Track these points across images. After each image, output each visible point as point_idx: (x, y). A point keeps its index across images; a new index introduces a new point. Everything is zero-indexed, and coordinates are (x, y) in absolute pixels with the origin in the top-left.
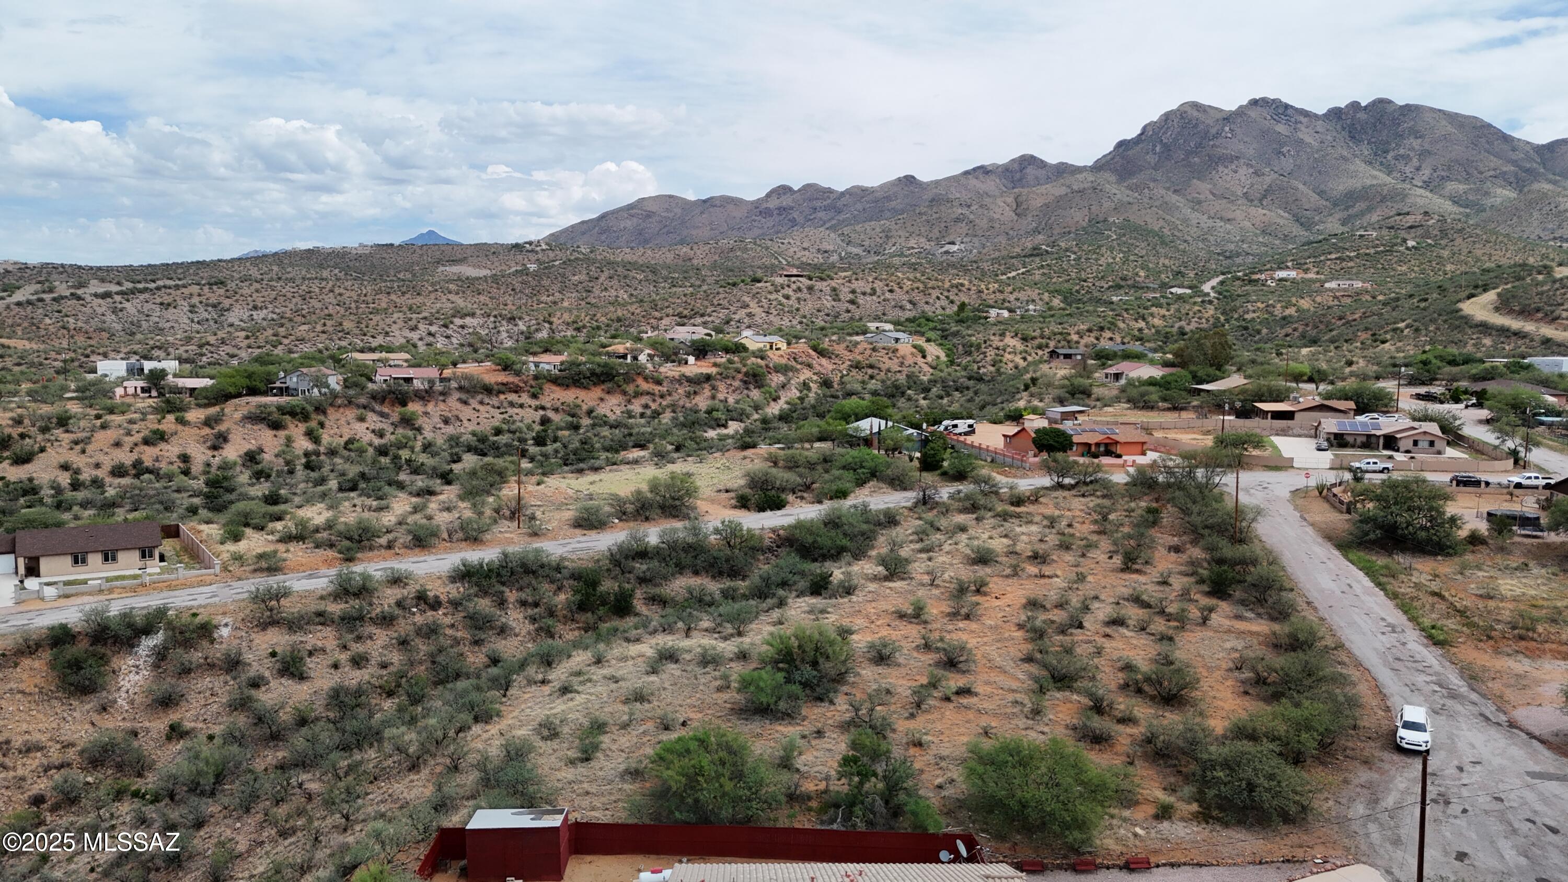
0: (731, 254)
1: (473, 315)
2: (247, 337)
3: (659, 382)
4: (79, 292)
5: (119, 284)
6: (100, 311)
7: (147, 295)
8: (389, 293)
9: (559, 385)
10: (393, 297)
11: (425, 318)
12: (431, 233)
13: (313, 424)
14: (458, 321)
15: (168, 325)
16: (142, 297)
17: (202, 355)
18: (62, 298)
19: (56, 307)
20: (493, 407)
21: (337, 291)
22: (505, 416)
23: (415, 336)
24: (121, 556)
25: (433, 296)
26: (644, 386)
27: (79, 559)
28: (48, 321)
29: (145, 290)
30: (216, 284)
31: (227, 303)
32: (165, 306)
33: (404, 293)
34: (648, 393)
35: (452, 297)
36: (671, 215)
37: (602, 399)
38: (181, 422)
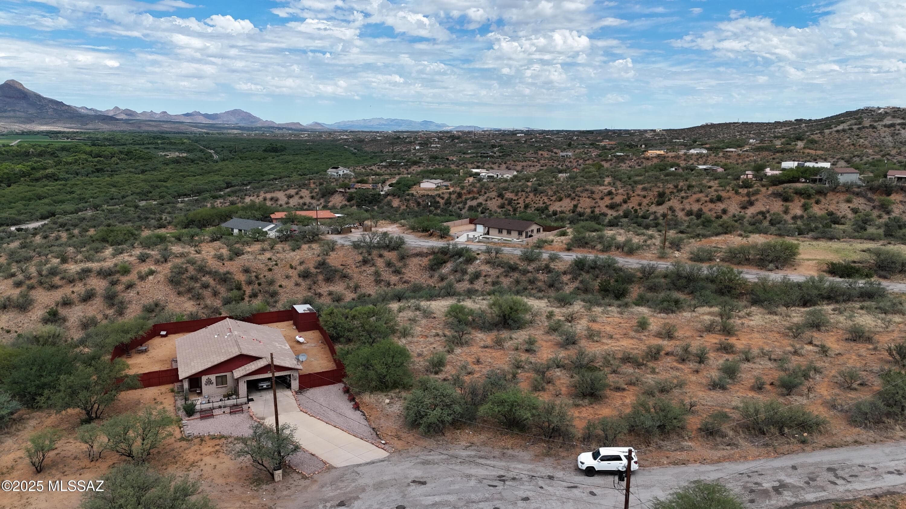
24: (512, 232)
38: (737, 193)
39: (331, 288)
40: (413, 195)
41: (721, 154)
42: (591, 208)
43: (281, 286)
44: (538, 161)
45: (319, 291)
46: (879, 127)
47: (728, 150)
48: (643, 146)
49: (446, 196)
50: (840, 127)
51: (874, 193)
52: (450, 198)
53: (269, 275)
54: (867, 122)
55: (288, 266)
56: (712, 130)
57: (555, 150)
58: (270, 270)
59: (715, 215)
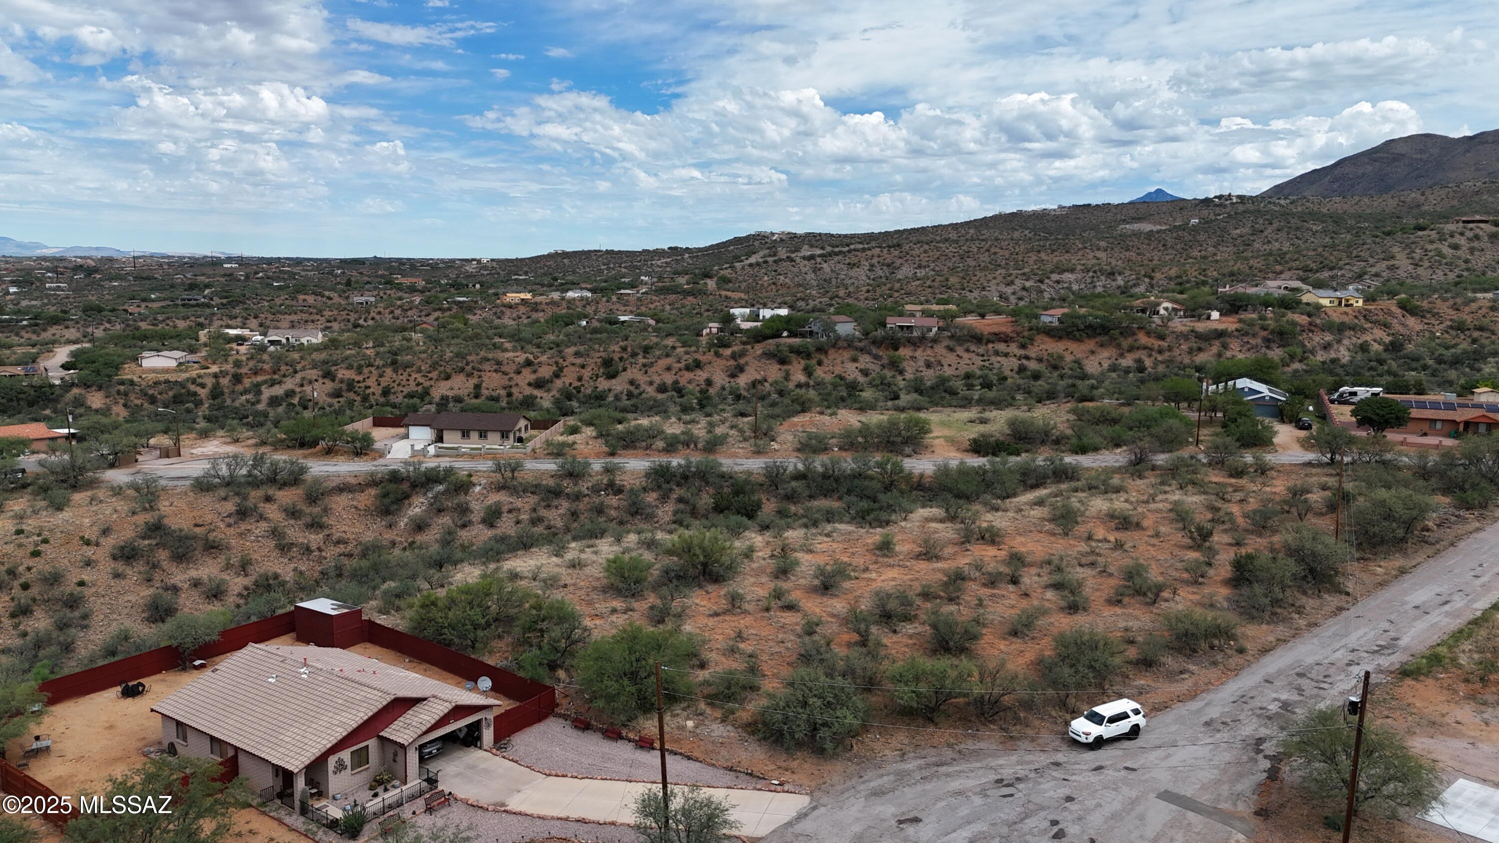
0: (1476, 198)
1: (1072, 271)
2: (868, 291)
3: (1162, 337)
4: (793, 255)
5: (823, 248)
6: (804, 270)
7: (840, 257)
8: (1039, 251)
9: (1052, 336)
10: (1043, 255)
11: (1024, 274)
12: (1159, 191)
13: (814, 362)
14: (1055, 277)
15: (851, 281)
16: (836, 258)
17: (831, 305)
18: (781, 260)
19: (774, 268)
20: (978, 355)
21: (993, 250)
22: (986, 364)
23: (1009, 290)
24: (489, 435)
25: (1081, 253)
26: (1143, 339)
27: (465, 434)
28: (766, 278)
29: (841, 252)
30: (894, 246)
31: (899, 262)
32: (851, 266)
33: (1053, 251)
34: (1145, 348)
35: (1100, 254)
36: (1424, 157)
37: (1093, 352)
38: (717, 354)
39: (193, 573)
40: (132, 383)
41: (614, 298)
42: (505, 388)
43: (82, 584)
44: (320, 312)
45: (172, 581)
46: (798, 260)
47: (622, 291)
48: (478, 286)
49: (209, 382)
50: (752, 260)
51: (879, 347)
52: (218, 383)
53: (39, 565)
54: (782, 253)
55: (76, 541)
56: (566, 261)
57: (327, 293)
58: (36, 554)
59: (698, 389)
